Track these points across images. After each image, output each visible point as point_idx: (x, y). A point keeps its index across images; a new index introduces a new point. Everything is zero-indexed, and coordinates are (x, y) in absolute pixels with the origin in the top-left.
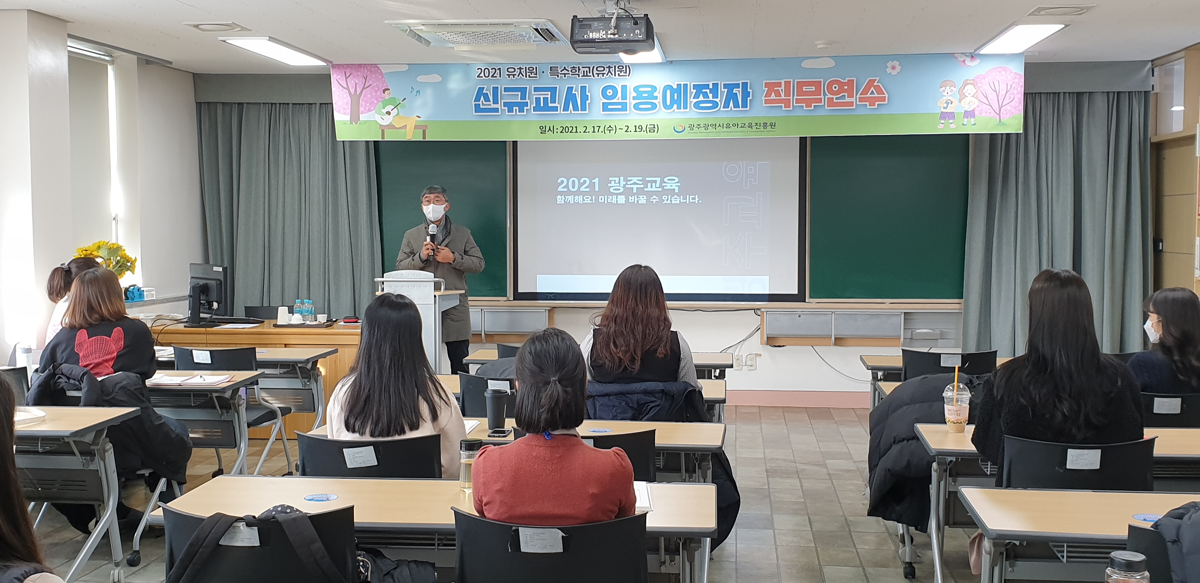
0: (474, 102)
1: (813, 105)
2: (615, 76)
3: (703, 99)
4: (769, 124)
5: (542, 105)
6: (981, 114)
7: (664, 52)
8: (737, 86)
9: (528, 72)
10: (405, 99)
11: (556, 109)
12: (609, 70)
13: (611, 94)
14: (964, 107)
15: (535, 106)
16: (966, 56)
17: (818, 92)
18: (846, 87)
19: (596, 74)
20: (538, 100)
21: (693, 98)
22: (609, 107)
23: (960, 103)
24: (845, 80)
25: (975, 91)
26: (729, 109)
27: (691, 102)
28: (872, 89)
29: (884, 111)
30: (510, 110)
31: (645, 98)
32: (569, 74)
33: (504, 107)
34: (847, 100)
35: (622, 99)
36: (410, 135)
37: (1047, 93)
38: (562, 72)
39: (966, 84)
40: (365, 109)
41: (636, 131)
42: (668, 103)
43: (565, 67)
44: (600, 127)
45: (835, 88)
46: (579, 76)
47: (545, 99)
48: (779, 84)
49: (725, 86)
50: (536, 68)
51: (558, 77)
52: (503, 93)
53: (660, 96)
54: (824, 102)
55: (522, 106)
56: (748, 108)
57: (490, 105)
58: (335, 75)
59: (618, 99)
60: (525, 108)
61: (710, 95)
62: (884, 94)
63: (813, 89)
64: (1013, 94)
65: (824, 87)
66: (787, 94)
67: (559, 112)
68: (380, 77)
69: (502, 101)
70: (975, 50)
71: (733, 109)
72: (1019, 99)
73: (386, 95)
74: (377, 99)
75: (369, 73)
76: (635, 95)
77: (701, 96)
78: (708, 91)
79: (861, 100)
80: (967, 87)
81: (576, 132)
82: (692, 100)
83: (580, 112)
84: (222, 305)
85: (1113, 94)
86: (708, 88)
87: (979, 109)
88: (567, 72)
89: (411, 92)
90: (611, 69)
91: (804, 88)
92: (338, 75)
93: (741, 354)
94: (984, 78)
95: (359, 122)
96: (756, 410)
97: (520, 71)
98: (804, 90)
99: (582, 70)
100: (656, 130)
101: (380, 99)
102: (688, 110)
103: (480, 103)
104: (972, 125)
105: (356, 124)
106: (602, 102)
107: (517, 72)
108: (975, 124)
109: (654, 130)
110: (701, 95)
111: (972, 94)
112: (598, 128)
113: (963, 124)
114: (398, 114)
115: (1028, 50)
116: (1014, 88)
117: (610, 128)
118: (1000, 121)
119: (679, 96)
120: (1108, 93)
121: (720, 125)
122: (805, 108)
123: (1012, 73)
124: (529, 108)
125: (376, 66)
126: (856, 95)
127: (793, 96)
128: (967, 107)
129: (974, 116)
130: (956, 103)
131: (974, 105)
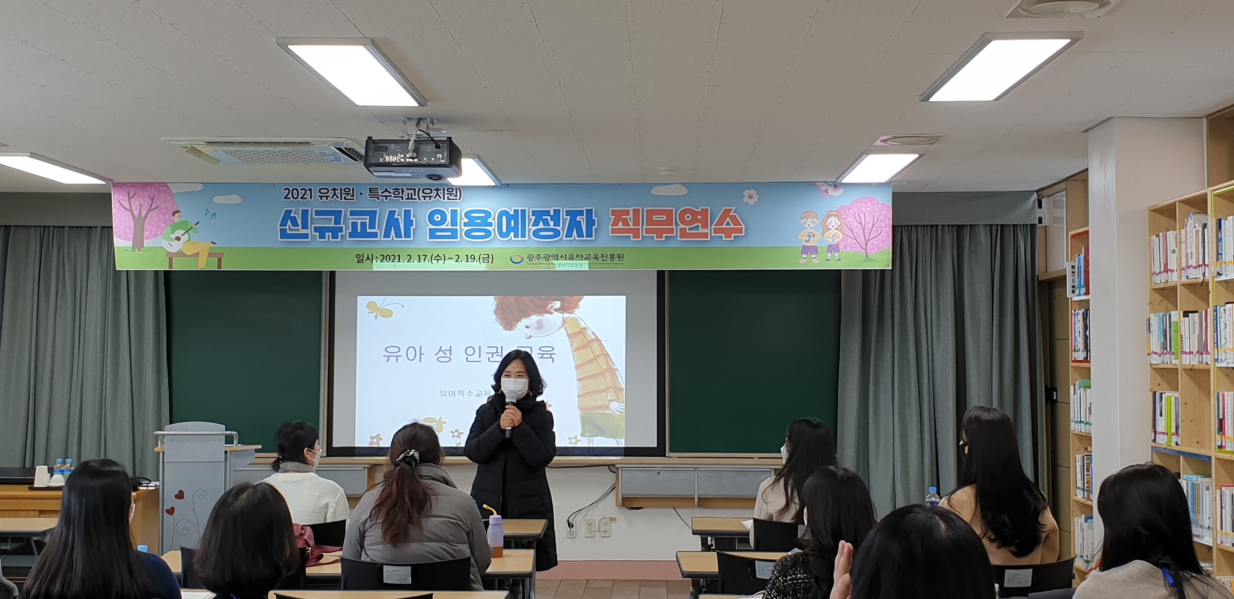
0: (280, 226)
1: (664, 235)
2: (444, 199)
3: (543, 227)
4: (616, 256)
5: (359, 230)
6: (846, 248)
8: (581, 213)
9: (344, 194)
10: (198, 222)
11: (375, 235)
12: (437, 192)
13: (439, 219)
14: (828, 241)
15: (350, 231)
16: (829, 185)
17: (669, 222)
18: (699, 217)
19: (422, 196)
20: (354, 224)
21: (532, 226)
22: (437, 234)
23: (823, 236)
24: (698, 209)
25: (839, 223)
26: (572, 238)
27: (529, 230)
28: (728, 219)
29: (741, 244)
30: (322, 236)
31: (478, 224)
32: (391, 196)
33: (315, 232)
34: (701, 230)
35: (451, 226)
36: (203, 264)
38: (383, 194)
39: (829, 215)
40: (151, 233)
41: (467, 261)
42: (504, 230)
43: (386, 189)
44: (426, 256)
45: (688, 217)
46: (402, 199)
47: (363, 224)
48: (627, 213)
49: (566, 213)
50: (353, 189)
51: (378, 199)
52: (314, 216)
53: (495, 223)
54: (677, 233)
55: (335, 232)
56: (593, 238)
57: (298, 230)
58: (116, 195)
59: (447, 225)
60: (340, 234)
61: (551, 223)
62: (741, 225)
63: (664, 218)
64: (881, 226)
65: (676, 217)
66: (636, 223)
67: (378, 239)
68: (169, 197)
69: (313, 226)
70: (838, 179)
72: (888, 232)
73: (176, 219)
74: (165, 222)
75: (156, 192)
76: (466, 220)
78: (549, 218)
79: (716, 231)
80: (829, 221)
81: (399, 261)
82: (530, 227)
83: (403, 239)
85: (995, 227)
86: (550, 215)
88: (389, 194)
89: (206, 215)
90: (439, 192)
91: (654, 217)
92: (120, 195)
93: (593, 518)
94: (849, 210)
95: (143, 249)
96: (608, 585)
97: (335, 192)
98: (654, 219)
99: (406, 192)
100: (490, 261)
101: (168, 223)
102: (527, 238)
103: (287, 227)
104: (837, 260)
105: (140, 250)
106: (428, 228)
107: (331, 193)
108: (840, 260)
109: (488, 260)
110: (541, 222)
111: (836, 227)
112: (424, 257)
113: (827, 260)
114: (189, 239)
115: (894, 179)
116: (881, 220)
117: (438, 258)
118: (867, 256)
119: (516, 223)
120: (991, 226)
121: (562, 256)
122: (655, 239)
123: (878, 204)
124: (344, 233)
125: (165, 184)
126: (711, 226)
127: (643, 225)
128: (831, 240)
129: (838, 251)
130: (818, 236)
131: (838, 238)
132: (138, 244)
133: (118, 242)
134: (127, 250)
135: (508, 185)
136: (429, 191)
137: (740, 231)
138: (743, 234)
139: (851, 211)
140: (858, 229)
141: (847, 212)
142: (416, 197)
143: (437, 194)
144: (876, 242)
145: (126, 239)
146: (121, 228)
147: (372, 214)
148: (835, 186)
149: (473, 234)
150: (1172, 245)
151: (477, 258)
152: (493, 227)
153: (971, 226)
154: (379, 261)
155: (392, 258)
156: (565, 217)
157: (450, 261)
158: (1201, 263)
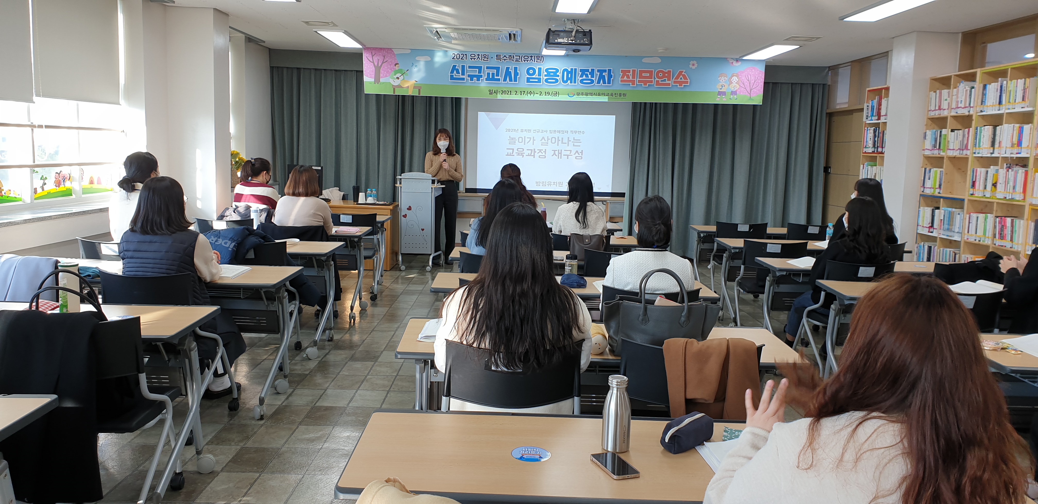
0: (450, 73)
1: (648, 84)
2: (534, 62)
3: (585, 78)
4: (622, 94)
5: (491, 77)
6: (740, 93)
8: (605, 71)
9: (483, 57)
10: (408, 70)
11: (499, 80)
13: (532, 72)
14: (731, 89)
15: (486, 77)
16: (734, 60)
17: (651, 77)
18: (666, 75)
19: (524, 60)
20: (488, 74)
22: (531, 80)
23: (729, 86)
24: (666, 70)
25: (738, 80)
26: (600, 84)
28: (681, 76)
29: (687, 90)
30: (472, 80)
31: (552, 76)
32: (507, 59)
33: (468, 77)
34: (667, 82)
35: (538, 76)
36: (411, 92)
37: (776, 83)
38: (503, 58)
39: (732, 76)
40: (383, 75)
41: (546, 95)
42: (565, 80)
43: (505, 55)
44: (524, 92)
45: (661, 75)
46: (513, 61)
47: (493, 74)
48: (629, 71)
50: (488, 55)
51: (501, 60)
52: (468, 69)
53: (561, 75)
54: (654, 83)
55: (479, 78)
56: (611, 85)
57: (460, 76)
58: (365, 54)
59: (536, 76)
60: (481, 79)
61: (590, 76)
62: (688, 80)
63: (648, 75)
64: (758, 83)
65: (654, 74)
66: (633, 77)
67: (500, 82)
68: (393, 56)
69: (467, 74)
70: (741, 57)
72: (761, 85)
73: (396, 68)
74: (391, 69)
75: (386, 53)
76: (546, 73)
79: (674, 82)
81: (511, 94)
82: (579, 78)
83: (513, 82)
86: (589, 72)
87: (739, 90)
89: (412, 66)
91: (643, 74)
92: (367, 54)
99: (515, 57)
101: (393, 70)
102: (576, 84)
103: (454, 74)
104: (735, 99)
105: (379, 84)
106: (526, 77)
107: (477, 57)
108: (737, 99)
109: (557, 95)
110: (584, 75)
113: (730, 99)
116: (759, 79)
117: (530, 93)
118: (750, 98)
119: (572, 75)
120: (812, 84)
121: (594, 94)
122: (643, 86)
123: (758, 70)
125: (391, 49)
126: (672, 79)
127: (637, 78)
129: (736, 94)
130: (727, 86)
131: (736, 88)
132: (377, 80)
133: (366, 79)
134: (371, 83)
135: (570, 56)
136: (527, 57)
137: (687, 82)
138: (689, 84)
139: (744, 74)
140: (747, 84)
141: (742, 74)
142: (520, 60)
143: (531, 59)
144: (755, 90)
145: (371, 77)
146: (368, 71)
149: (549, 81)
151: (551, 94)
152: (560, 77)
153: (802, 84)
154: (500, 94)
155: (507, 92)
156: (597, 73)
157: (537, 95)
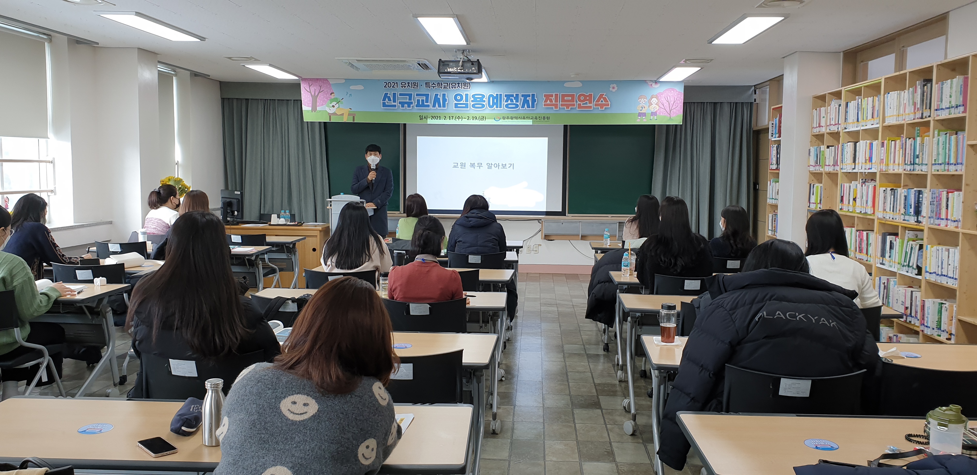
0: (383, 101)
1: (570, 107)
2: (462, 88)
3: (510, 103)
4: (546, 117)
5: (421, 104)
6: (660, 114)
7: (488, 76)
8: (529, 96)
9: (413, 85)
10: (343, 98)
11: (428, 106)
13: (459, 98)
14: (651, 110)
15: (416, 104)
16: (653, 82)
17: (573, 100)
18: (588, 98)
19: (451, 87)
20: (418, 101)
22: (459, 106)
23: (649, 107)
24: (588, 94)
25: (657, 101)
26: (525, 108)
27: (504, 104)
28: (602, 99)
29: (608, 112)
30: (403, 106)
31: (478, 101)
33: (399, 104)
34: (589, 105)
35: (465, 102)
36: (346, 119)
37: (698, 103)
38: (432, 86)
39: (652, 98)
40: (320, 104)
41: (473, 120)
42: (491, 104)
43: (434, 83)
44: (453, 117)
45: (582, 98)
46: (442, 88)
47: (423, 101)
48: (552, 96)
49: (523, 96)
50: (418, 83)
51: (430, 88)
52: (399, 96)
53: (487, 100)
54: (576, 106)
55: (409, 104)
56: (535, 108)
57: (391, 103)
58: (303, 85)
59: (463, 101)
60: (411, 105)
61: (514, 101)
62: (609, 102)
63: (570, 98)
64: (678, 103)
65: (576, 98)
66: (556, 101)
67: (430, 108)
68: (329, 86)
69: (398, 101)
70: (658, 79)
71: (527, 109)
72: (681, 106)
73: (332, 97)
74: (327, 98)
75: (322, 84)
76: (473, 99)
77: (509, 101)
78: (513, 98)
79: (596, 105)
80: (652, 100)
81: (440, 119)
82: (504, 103)
83: (442, 108)
84: (240, 213)
85: (733, 104)
87: (659, 111)
88: (435, 86)
89: (347, 95)
90: (460, 84)
91: (565, 98)
92: (305, 84)
93: (530, 244)
94: (662, 95)
95: (316, 111)
96: (538, 275)
97: (409, 84)
98: (565, 99)
99: (443, 85)
100: (484, 120)
101: (329, 99)
102: (502, 109)
103: (386, 102)
104: (655, 120)
106: (454, 103)
107: (407, 85)
108: (657, 119)
111: (655, 103)
113: (650, 119)
114: (339, 107)
115: (686, 79)
116: (678, 99)
117: (459, 118)
118: (670, 118)
119: (497, 101)
120: (731, 103)
121: (519, 117)
122: (566, 109)
123: (677, 91)
124: (413, 105)
125: (326, 80)
126: (593, 102)
127: (559, 102)
128: (653, 110)
129: (656, 115)
130: (647, 107)
131: (656, 109)
132: (314, 109)
133: (304, 108)
134: (309, 112)
135: (493, 82)
136: (455, 84)
137: (608, 105)
138: (609, 107)
139: (663, 95)
140: (666, 104)
141: (661, 96)
142: (448, 87)
143: (459, 86)
144: (675, 111)
145: (308, 106)
146: (306, 101)
147: (427, 96)
148: (656, 83)
149: (476, 106)
150: (823, 114)
151: (478, 118)
152: (486, 103)
153: (721, 103)
154: (430, 119)
155: (437, 117)
156: (521, 98)
157: (465, 119)
158: (837, 123)
